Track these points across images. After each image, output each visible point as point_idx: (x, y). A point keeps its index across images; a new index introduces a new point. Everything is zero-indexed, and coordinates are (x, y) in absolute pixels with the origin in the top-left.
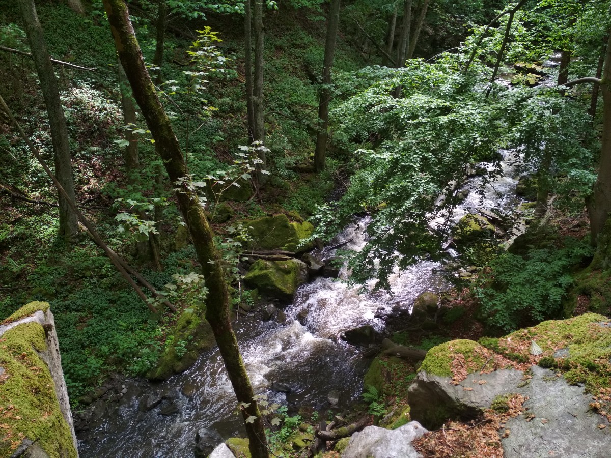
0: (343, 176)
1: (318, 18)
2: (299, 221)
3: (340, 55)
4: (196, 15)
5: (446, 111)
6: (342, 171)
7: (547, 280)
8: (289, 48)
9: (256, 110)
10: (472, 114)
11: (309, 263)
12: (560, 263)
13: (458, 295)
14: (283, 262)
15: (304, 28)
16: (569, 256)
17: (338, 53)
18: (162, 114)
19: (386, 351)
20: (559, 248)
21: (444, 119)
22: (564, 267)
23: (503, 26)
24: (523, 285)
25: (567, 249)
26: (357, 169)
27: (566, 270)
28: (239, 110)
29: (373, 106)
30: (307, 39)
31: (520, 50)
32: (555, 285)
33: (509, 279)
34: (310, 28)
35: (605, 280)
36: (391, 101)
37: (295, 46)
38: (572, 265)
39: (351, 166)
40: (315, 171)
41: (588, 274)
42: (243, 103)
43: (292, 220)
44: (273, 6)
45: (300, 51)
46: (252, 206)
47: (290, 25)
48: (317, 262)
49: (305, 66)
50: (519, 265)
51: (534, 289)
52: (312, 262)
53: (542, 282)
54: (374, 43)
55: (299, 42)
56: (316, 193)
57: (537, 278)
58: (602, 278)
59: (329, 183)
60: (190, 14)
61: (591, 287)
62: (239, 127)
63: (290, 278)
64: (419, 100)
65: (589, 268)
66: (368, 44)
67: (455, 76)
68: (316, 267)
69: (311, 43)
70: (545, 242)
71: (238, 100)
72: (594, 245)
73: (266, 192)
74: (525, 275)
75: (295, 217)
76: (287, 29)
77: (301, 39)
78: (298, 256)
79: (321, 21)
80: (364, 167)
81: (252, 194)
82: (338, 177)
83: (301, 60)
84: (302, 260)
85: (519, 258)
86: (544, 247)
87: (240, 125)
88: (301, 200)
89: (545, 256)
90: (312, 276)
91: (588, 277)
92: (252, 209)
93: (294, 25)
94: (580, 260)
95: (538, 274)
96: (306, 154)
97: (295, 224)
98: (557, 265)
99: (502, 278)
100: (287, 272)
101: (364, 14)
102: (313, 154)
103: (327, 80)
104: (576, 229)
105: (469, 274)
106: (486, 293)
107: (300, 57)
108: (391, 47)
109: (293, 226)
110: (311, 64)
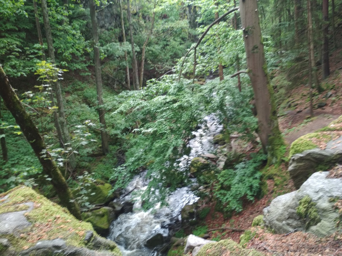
0: (121, 153)
1: (87, 74)
2: (102, 184)
6: (120, 151)
7: (249, 177)
8: (73, 91)
11: (114, 207)
12: (252, 167)
14: (98, 210)
15: (80, 80)
16: (255, 162)
17: (103, 90)
20: (249, 160)
22: (255, 168)
24: (238, 183)
25: (253, 159)
26: (129, 148)
27: (256, 170)
30: (83, 85)
32: (254, 179)
33: (229, 183)
34: (83, 79)
35: (277, 169)
37: (76, 90)
38: (259, 166)
39: (124, 148)
40: (104, 154)
41: (268, 168)
42: (52, 125)
43: (97, 184)
45: (80, 92)
46: (71, 182)
47: (71, 79)
48: (119, 205)
49: (85, 99)
50: (233, 174)
51: (244, 184)
52: (116, 206)
53: (247, 179)
54: (120, 83)
55: (78, 87)
56: (108, 166)
57: (244, 178)
58: (275, 168)
59: (115, 159)
61: (272, 174)
63: (105, 218)
65: (267, 166)
66: (117, 85)
68: (118, 208)
69: (85, 87)
70: (240, 159)
72: (266, 153)
73: (77, 172)
74: (237, 178)
75: (99, 182)
76: (70, 82)
77: (79, 86)
78: (106, 205)
79: (88, 75)
80: (132, 146)
81: (69, 176)
82: (118, 155)
83: (81, 97)
84: (109, 207)
85: (231, 170)
86: (241, 162)
88: (100, 172)
89: (243, 166)
90: (117, 214)
91: (268, 170)
92: (71, 184)
93: (73, 79)
94: (261, 163)
95: (244, 176)
96: (96, 146)
97: (100, 186)
98: (251, 168)
99: (226, 183)
100: (102, 216)
101: (111, 70)
102: (100, 146)
103: (102, 102)
105: (204, 189)
107: (81, 95)
109: (99, 188)
110: (88, 98)
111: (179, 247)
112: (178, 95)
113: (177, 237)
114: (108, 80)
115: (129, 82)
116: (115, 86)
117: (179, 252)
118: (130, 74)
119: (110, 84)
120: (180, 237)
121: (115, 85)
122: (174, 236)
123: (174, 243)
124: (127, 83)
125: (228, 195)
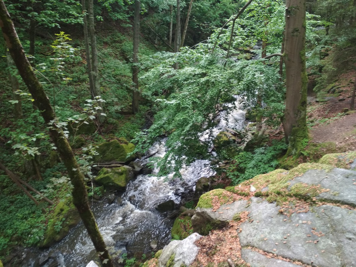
0: (150, 115)
1: (128, 25)
2: (126, 143)
3: (142, 47)
4: (53, 25)
5: (204, 75)
6: (149, 113)
7: (265, 164)
8: (112, 43)
9: (95, 80)
10: (217, 77)
11: (134, 168)
12: (271, 154)
13: (219, 177)
14: (118, 168)
15: (120, 31)
16: (275, 150)
17: (141, 45)
18: (37, 83)
19: (182, 214)
20: (270, 146)
21: (203, 80)
22: (273, 156)
23: (230, 28)
24: (253, 168)
25: (273, 146)
26: (158, 111)
27: (274, 157)
28: (84, 80)
29: (163, 74)
30: (122, 37)
31: (240, 40)
32: (270, 167)
33: (245, 166)
34: (124, 31)
35: (295, 161)
36: (173, 71)
37: (115, 42)
38: (277, 155)
39: (154, 109)
40: (133, 113)
41: (286, 159)
42: (86, 76)
43: (121, 143)
44: (100, 19)
45: (118, 44)
46: (96, 136)
47: (111, 30)
48: (139, 166)
49: (122, 53)
50: (250, 157)
51: (259, 170)
52: (136, 167)
53: (262, 166)
54: (161, 39)
55: (117, 39)
56: (135, 126)
57: (260, 163)
58: (293, 160)
59: (143, 119)
60: (50, 25)
61: (288, 166)
62: (85, 90)
63: (123, 177)
64: (188, 70)
65: (286, 155)
66: (158, 40)
67: (207, 56)
68: (138, 169)
69: (124, 39)
70: (262, 144)
71: (83, 75)
72: (287, 143)
73: (104, 127)
74: (253, 162)
75: (123, 141)
76: (110, 32)
77: (119, 37)
78: (127, 163)
79: (129, 27)
80: (161, 109)
81: (96, 130)
82: (147, 116)
83: (119, 50)
84: (129, 166)
85: (250, 154)
86: (262, 146)
87: (85, 89)
88: (126, 131)
89: (263, 151)
90: (136, 175)
91: (286, 160)
92: (97, 138)
93: (114, 30)
94: (281, 152)
95: (260, 161)
96: (127, 104)
97: (123, 145)
98: (269, 155)
99: (242, 165)
100: (121, 174)
101: (154, 23)
102: (131, 104)
103: (136, 60)
104: (278, 135)
105: (224, 165)
106: (234, 175)
107: (119, 48)
108: (171, 41)
109: (122, 147)
110: (125, 52)
111: (186, 217)
112: (208, 68)
113: (186, 207)
114: (149, 34)
115: (171, 39)
116: (156, 42)
117: (184, 221)
118: (173, 30)
119: (150, 39)
120: (189, 208)
121: (156, 40)
122: (184, 205)
123: (182, 212)
124: (169, 39)
125: (241, 177)
